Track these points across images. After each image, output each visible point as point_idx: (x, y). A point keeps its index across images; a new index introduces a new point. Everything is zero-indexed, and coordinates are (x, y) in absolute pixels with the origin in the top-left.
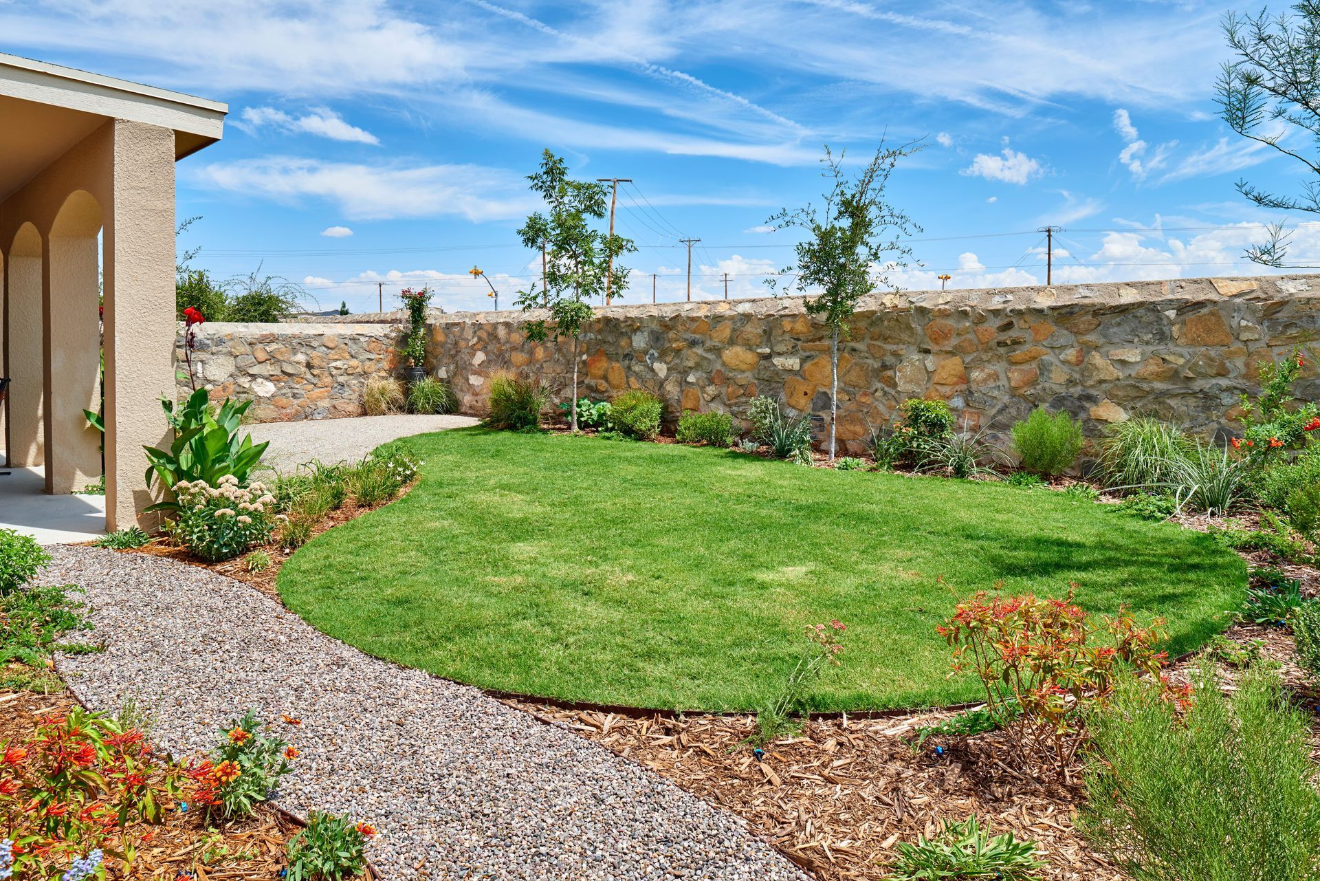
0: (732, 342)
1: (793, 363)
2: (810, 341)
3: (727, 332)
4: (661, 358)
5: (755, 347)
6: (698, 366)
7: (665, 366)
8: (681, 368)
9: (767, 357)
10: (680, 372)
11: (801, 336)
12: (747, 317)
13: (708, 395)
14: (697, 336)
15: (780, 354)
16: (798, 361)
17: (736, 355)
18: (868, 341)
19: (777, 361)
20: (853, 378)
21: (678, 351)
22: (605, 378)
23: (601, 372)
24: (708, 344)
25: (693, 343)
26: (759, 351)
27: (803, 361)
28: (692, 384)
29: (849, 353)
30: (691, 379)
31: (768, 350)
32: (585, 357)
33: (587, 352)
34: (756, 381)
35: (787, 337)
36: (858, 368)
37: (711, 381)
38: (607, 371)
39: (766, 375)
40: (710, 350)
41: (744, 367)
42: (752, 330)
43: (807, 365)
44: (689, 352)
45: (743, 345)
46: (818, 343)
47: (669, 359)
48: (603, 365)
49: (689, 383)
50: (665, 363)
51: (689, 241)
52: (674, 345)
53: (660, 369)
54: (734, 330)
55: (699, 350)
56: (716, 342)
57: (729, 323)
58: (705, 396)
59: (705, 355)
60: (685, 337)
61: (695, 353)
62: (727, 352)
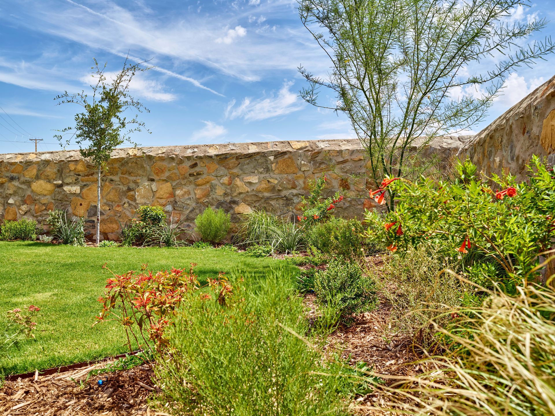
0: (38, 177)
1: (76, 189)
2: (86, 176)
3: (35, 172)
5: (52, 180)
6: (15, 193)
8: (4, 194)
9: (60, 186)
10: (3, 198)
11: (81, 173)
12: (47, 162)
13: (22, 211)
14: (14, 175)
15: (68, 184)
16: (79, 188)
17: (41, 186)
18: (120, 175)
19: (66, 188)
20: (111, 197)
21: (2, 184)
24: (22, 179)
25: (12, 179)
26: (55, 182)
27: (82, 188)
28: (12, 204)
29: (109, 182)
30: (11, 201)
31: (60, 182)
34: (53, 201)
35: (72, 173)
36: (114, 191)
37: (24, 202)
39: (60, 197)
40: (23, 183)
41: (45, 192)
42: (50, 171)
43: (85, 190)
44: (10, 184)
45: (44, 179)
46: (90, 177)
49: (9, 204)
51: (36, 140)
54: (39, 170)
55: (16, 183)
56: (27, 178)
57: (36, 166)
58: (20, 211)
59: (20, 186)
60: (7, 175)
61: (13, 185)
62: (35, 184)
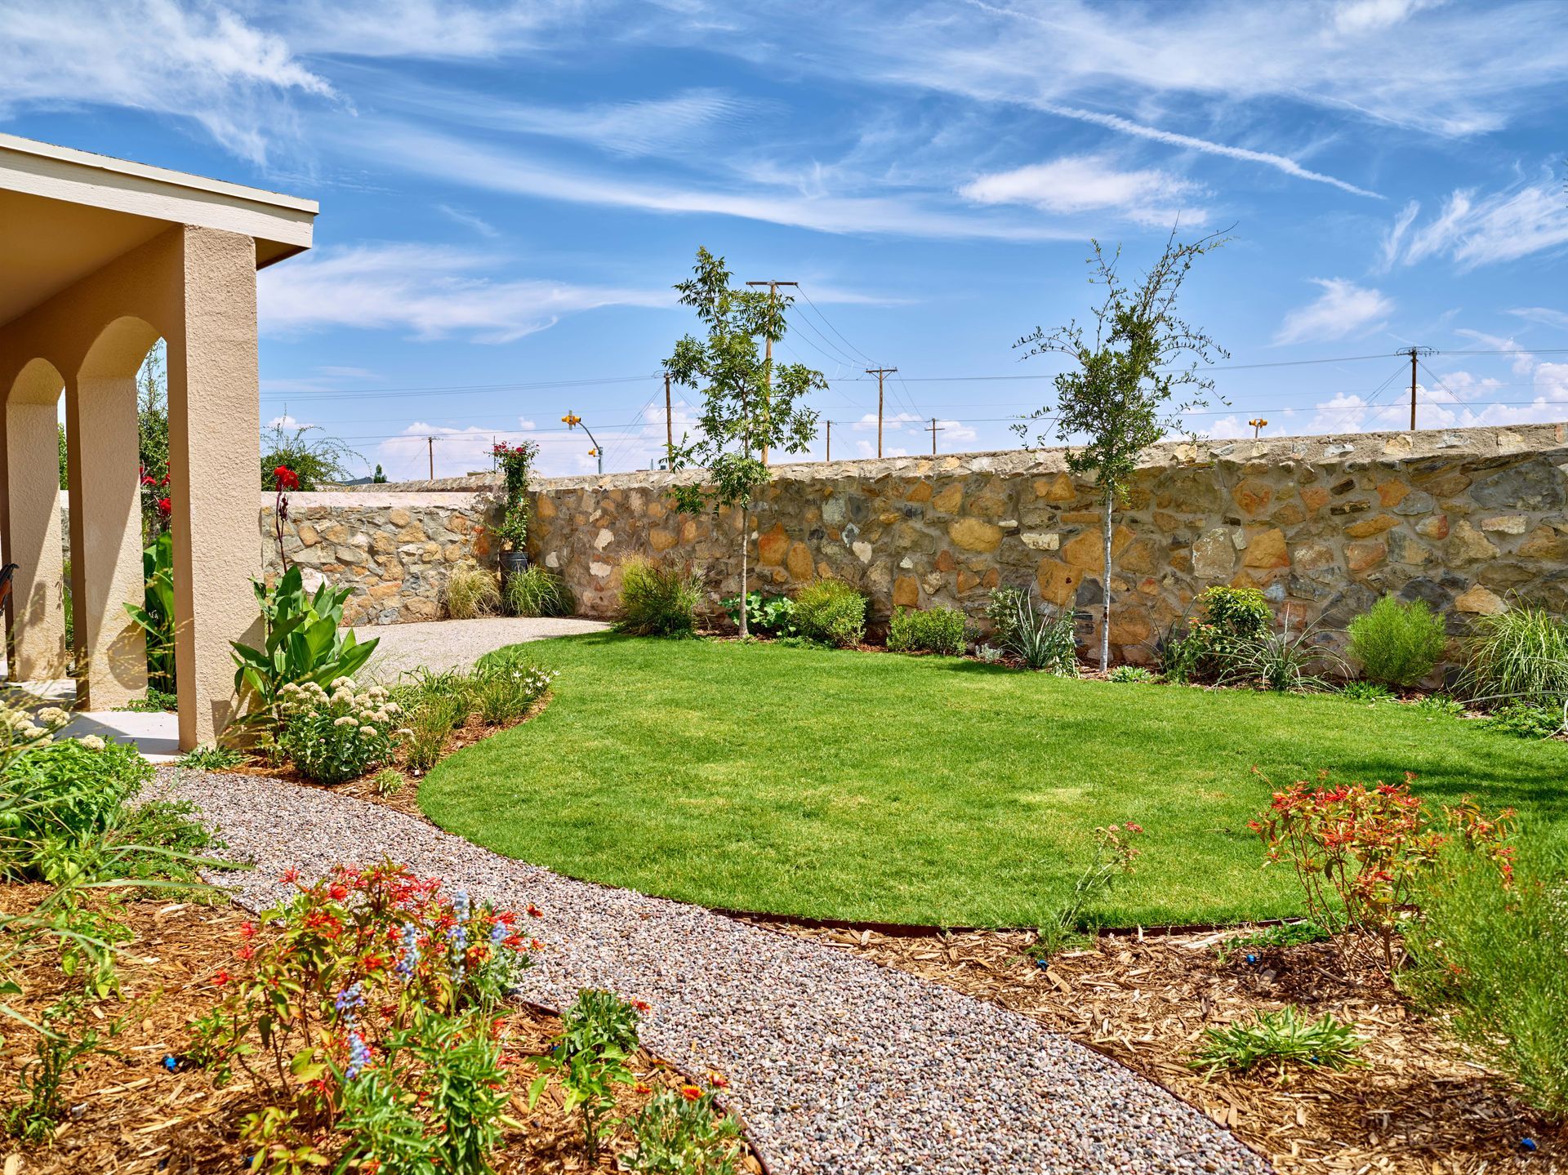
0: (964, 512)
1: (1050, 540)
2: (1073, 509)
3: (957, 499)
4: (864, 536)
5: (996, 518)
6: (915, 546)
7: (868, 547)
8: (892, 549)
9: (1014, 532)
10: (890, 555)
11: (1060, 503)
12: (983, 478)
13: (931, 586)
14: (914, 505)
15: (1031, 528)
16: (1056, 537)
17: (971, 532)
18: (1154, 508)
19: (1027, 538)
20: (1133, 560)
21: (887, 526)
22: (784, 564)
23: (778, 556)
24: (930, 515)
25: (909, 514)
26: (1002, 524)
27: (1063, 538)
28: (907, 570)
29: (1128, 525)
30: (906, 563)
31: (1014, 523)
32: (755, 535)
33: (759, 528)
34: (997, 566)
35: (1041, 504)
36: (1139, 547)
37: (934, 567)
38: (787, 554)
39: (1013, 557)
40: (933, 524)
41: (982, 546)
42: (991, 497)
43: (1070, 543)
44: (904, 526)
45: (978, 516)
46: (1084, 512)
47: (874, 536)
48: (781, 545)
49: (903, 569)
50: (870, 542)
51: (880, 371)
52: (882, 517)
53: (863, 551)
54: (966, 495)
55: (917, 524)
56: (941, 512)
57: (960, 486)
58: (926, 587)
59: (926, 530)
60: (898, 505)
61: (912, 528)
62: (957, 525)
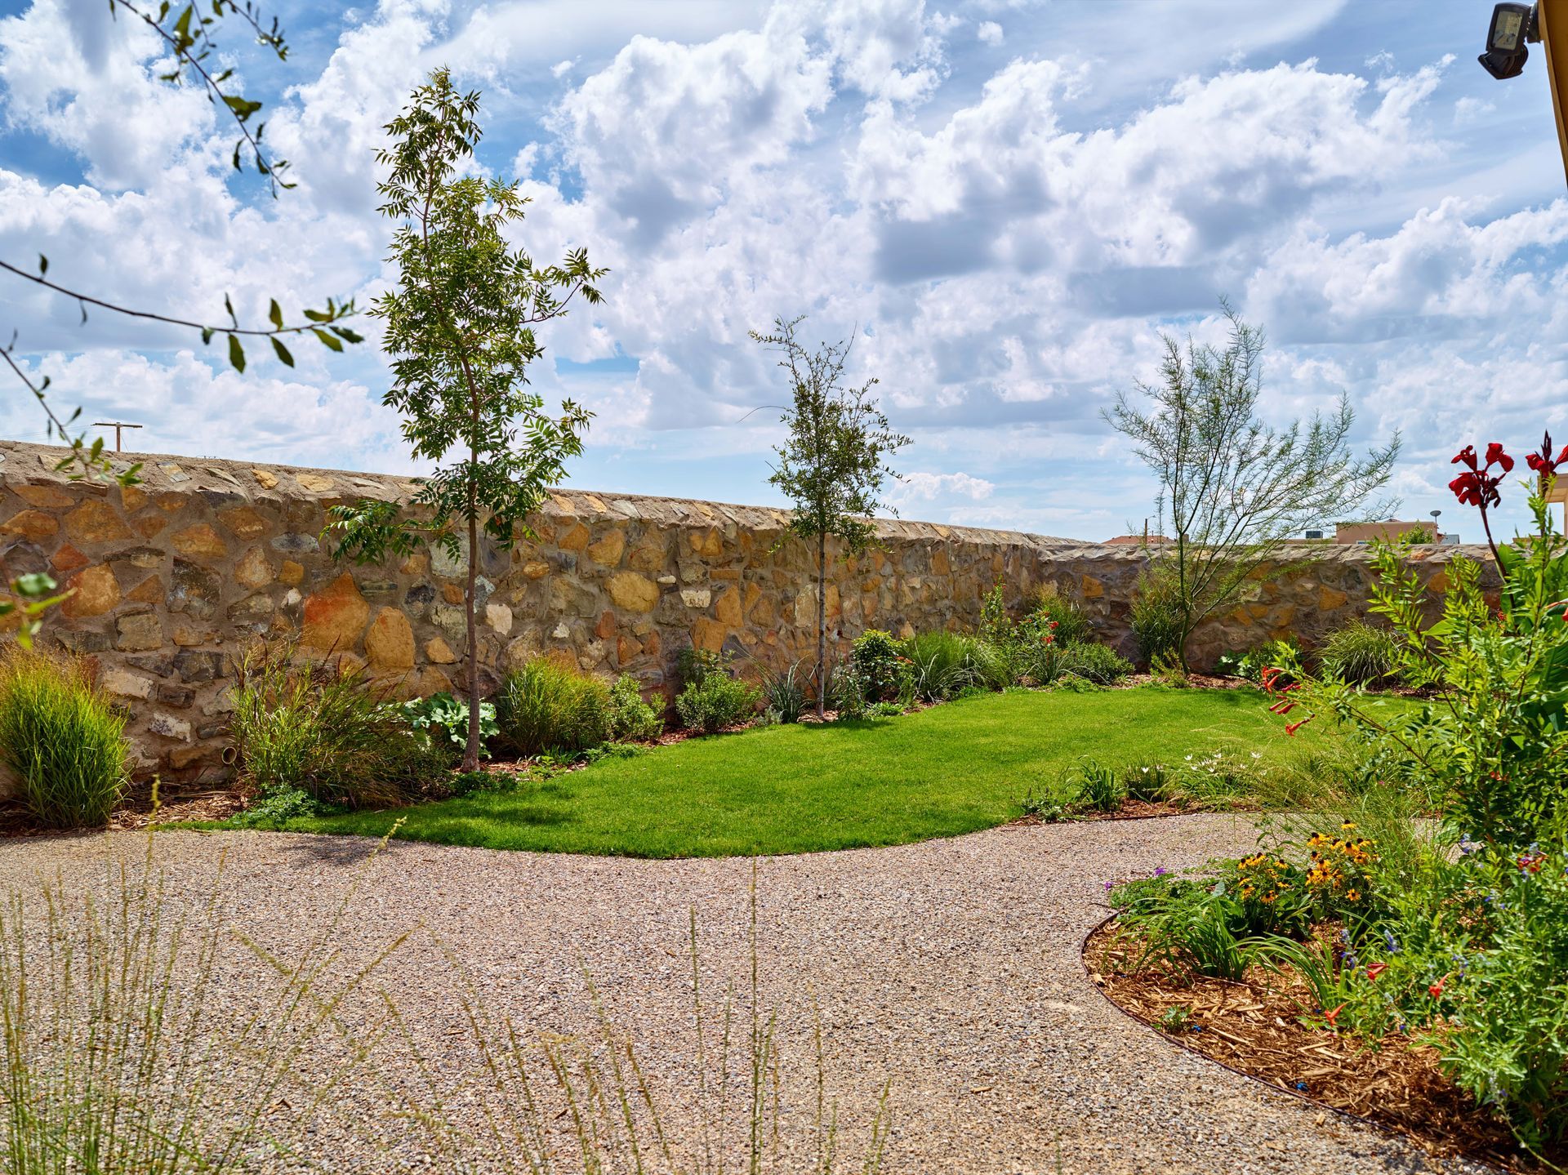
0: (623, 565)
1: (702, 597)
2: (720, 566)
3: (619, 548)
4: (499, 597)
5: (655, 574)
6: (573, 608)
7: (506, 612)
8: (542, 612)
9: (673, 589)
10: (540, 621)
11: (711, 560)
12: (642, 524)
13: (591, 658)
14: (571, 555)
15: (688, 585)
16: (709, 593)
17: (634, 590)
18: (771, 566)
19: (687, 595)
20: (762, 615)
21: (533, 582)
22: (361, 647)
23: (349, 633)
24: (587, 567)
25: (561, 567)
26: (662, 580)
27: (714, 594)
28: (562, 641)
29: (758, 583)
30: (561, 632)
31: (672, 579)
32: (293, 597)
33: (303, 586)
34: (657, 628)
35: (696, 558)
36: (766, 601)
37: (594, 634)
38: (365, 630)
39: (669, 616)
40: (591, 578)
41: (641, 605)
42: (654, 548)
43: (720, 598)
44: (557, 581)
45: (639, 571)
46: (727, 569)
47: (516, 596)
48: (352, 615)
49: (555, 639)
50: (510, 604)
52: (528, 569)
53: (500, 618)
54: (628, 544)
55: (572, 578)
56: (601, 564)
57: (621, 534)
58: (585, 660)
59: (585, 587)
60: (548, 553)
61: (569, 584)
62: (614, 580)
